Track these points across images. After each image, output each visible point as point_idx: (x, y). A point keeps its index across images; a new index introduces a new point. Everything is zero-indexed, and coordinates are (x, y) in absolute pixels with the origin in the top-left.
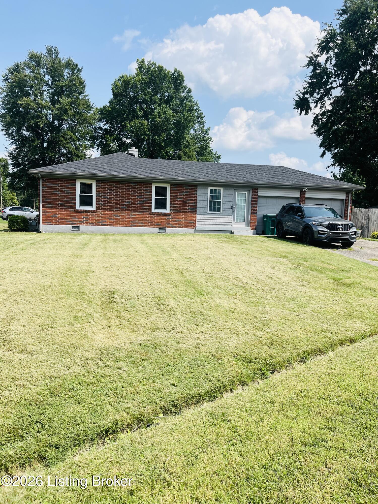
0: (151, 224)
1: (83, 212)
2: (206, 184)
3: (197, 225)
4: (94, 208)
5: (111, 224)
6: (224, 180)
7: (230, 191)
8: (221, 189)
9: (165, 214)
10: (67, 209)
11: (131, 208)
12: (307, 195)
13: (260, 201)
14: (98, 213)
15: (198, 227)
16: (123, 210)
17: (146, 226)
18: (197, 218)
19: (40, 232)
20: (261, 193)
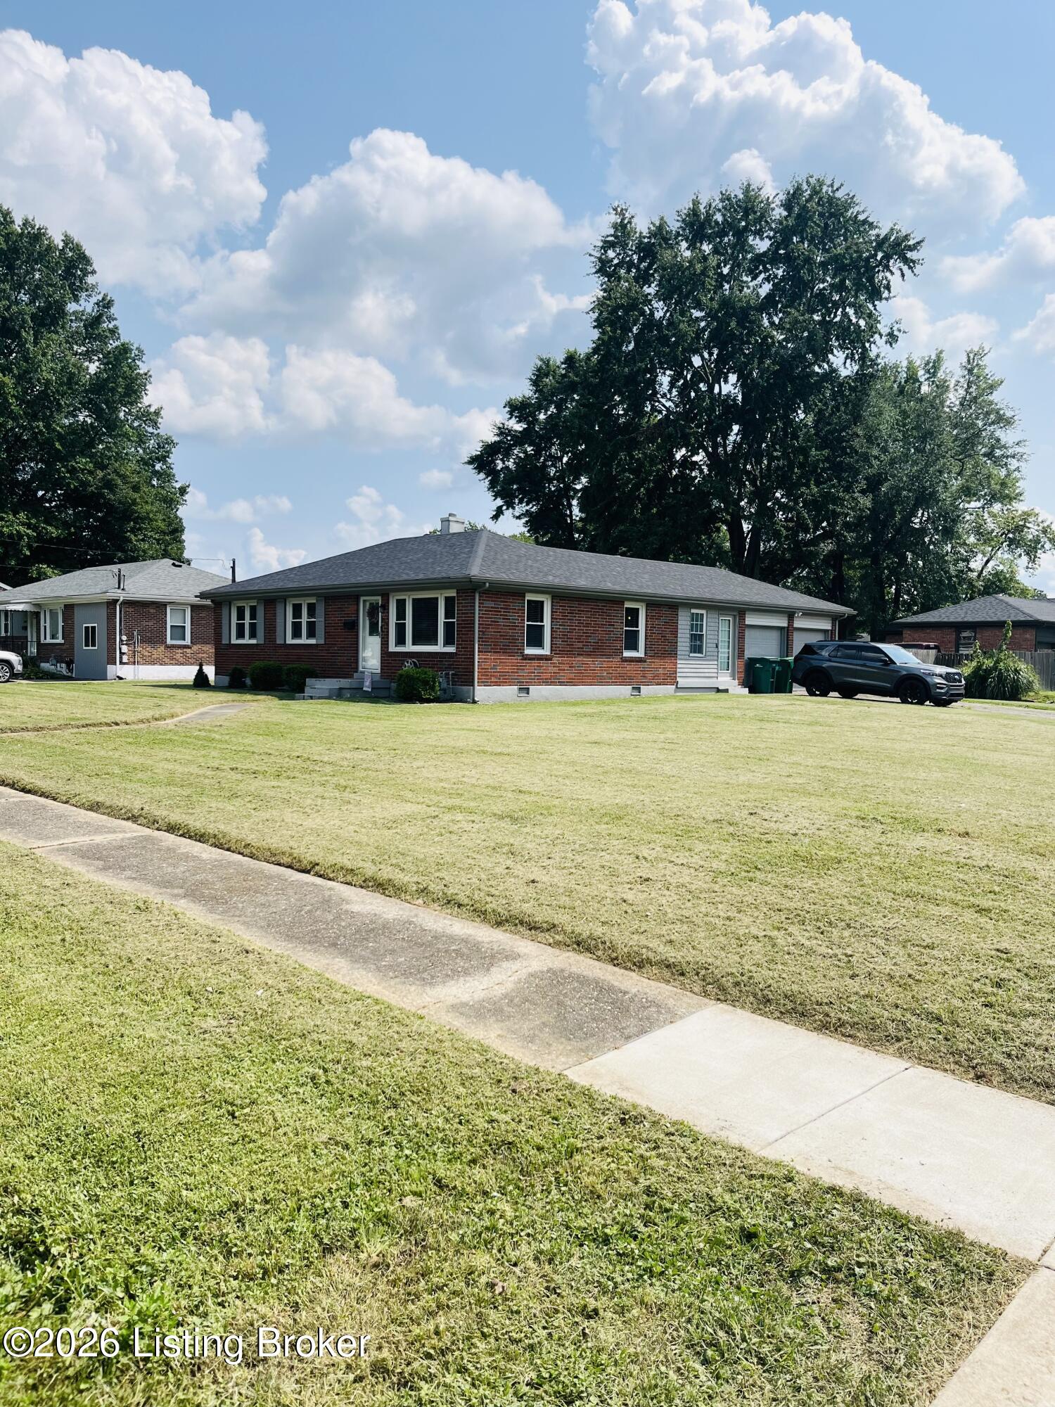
0: (621, 680)
1: (533, 659)
2: (689, 604)
3: (678, 679)
4: (546, 651)
5: (571, 683)
6: (708, 596)
7: (714, 615)
8: (703, 612)
9: (639, 660)
10: (511, 654)
11: (598, 650)
12: (797, 624)
13: (748, 633)
14: (555, 660)
15: (682, 682)
16: (588, 655)
17: (615, 683)
18: (679, 666)
19: (474, 702)
20: (750, 620)
